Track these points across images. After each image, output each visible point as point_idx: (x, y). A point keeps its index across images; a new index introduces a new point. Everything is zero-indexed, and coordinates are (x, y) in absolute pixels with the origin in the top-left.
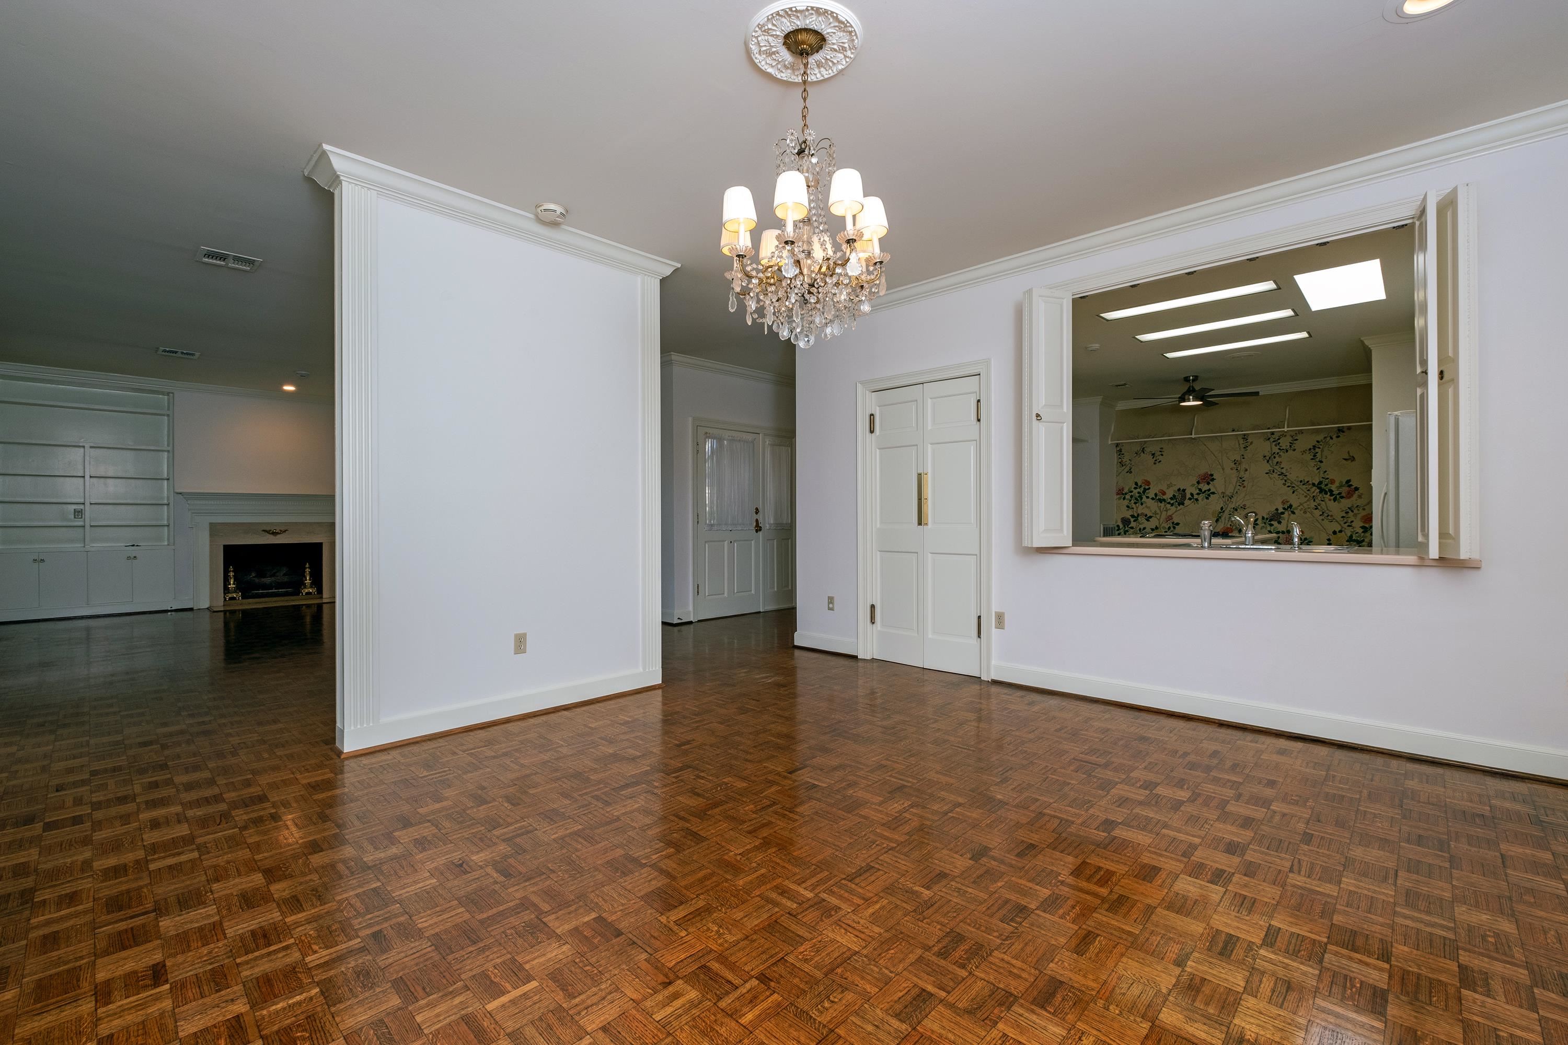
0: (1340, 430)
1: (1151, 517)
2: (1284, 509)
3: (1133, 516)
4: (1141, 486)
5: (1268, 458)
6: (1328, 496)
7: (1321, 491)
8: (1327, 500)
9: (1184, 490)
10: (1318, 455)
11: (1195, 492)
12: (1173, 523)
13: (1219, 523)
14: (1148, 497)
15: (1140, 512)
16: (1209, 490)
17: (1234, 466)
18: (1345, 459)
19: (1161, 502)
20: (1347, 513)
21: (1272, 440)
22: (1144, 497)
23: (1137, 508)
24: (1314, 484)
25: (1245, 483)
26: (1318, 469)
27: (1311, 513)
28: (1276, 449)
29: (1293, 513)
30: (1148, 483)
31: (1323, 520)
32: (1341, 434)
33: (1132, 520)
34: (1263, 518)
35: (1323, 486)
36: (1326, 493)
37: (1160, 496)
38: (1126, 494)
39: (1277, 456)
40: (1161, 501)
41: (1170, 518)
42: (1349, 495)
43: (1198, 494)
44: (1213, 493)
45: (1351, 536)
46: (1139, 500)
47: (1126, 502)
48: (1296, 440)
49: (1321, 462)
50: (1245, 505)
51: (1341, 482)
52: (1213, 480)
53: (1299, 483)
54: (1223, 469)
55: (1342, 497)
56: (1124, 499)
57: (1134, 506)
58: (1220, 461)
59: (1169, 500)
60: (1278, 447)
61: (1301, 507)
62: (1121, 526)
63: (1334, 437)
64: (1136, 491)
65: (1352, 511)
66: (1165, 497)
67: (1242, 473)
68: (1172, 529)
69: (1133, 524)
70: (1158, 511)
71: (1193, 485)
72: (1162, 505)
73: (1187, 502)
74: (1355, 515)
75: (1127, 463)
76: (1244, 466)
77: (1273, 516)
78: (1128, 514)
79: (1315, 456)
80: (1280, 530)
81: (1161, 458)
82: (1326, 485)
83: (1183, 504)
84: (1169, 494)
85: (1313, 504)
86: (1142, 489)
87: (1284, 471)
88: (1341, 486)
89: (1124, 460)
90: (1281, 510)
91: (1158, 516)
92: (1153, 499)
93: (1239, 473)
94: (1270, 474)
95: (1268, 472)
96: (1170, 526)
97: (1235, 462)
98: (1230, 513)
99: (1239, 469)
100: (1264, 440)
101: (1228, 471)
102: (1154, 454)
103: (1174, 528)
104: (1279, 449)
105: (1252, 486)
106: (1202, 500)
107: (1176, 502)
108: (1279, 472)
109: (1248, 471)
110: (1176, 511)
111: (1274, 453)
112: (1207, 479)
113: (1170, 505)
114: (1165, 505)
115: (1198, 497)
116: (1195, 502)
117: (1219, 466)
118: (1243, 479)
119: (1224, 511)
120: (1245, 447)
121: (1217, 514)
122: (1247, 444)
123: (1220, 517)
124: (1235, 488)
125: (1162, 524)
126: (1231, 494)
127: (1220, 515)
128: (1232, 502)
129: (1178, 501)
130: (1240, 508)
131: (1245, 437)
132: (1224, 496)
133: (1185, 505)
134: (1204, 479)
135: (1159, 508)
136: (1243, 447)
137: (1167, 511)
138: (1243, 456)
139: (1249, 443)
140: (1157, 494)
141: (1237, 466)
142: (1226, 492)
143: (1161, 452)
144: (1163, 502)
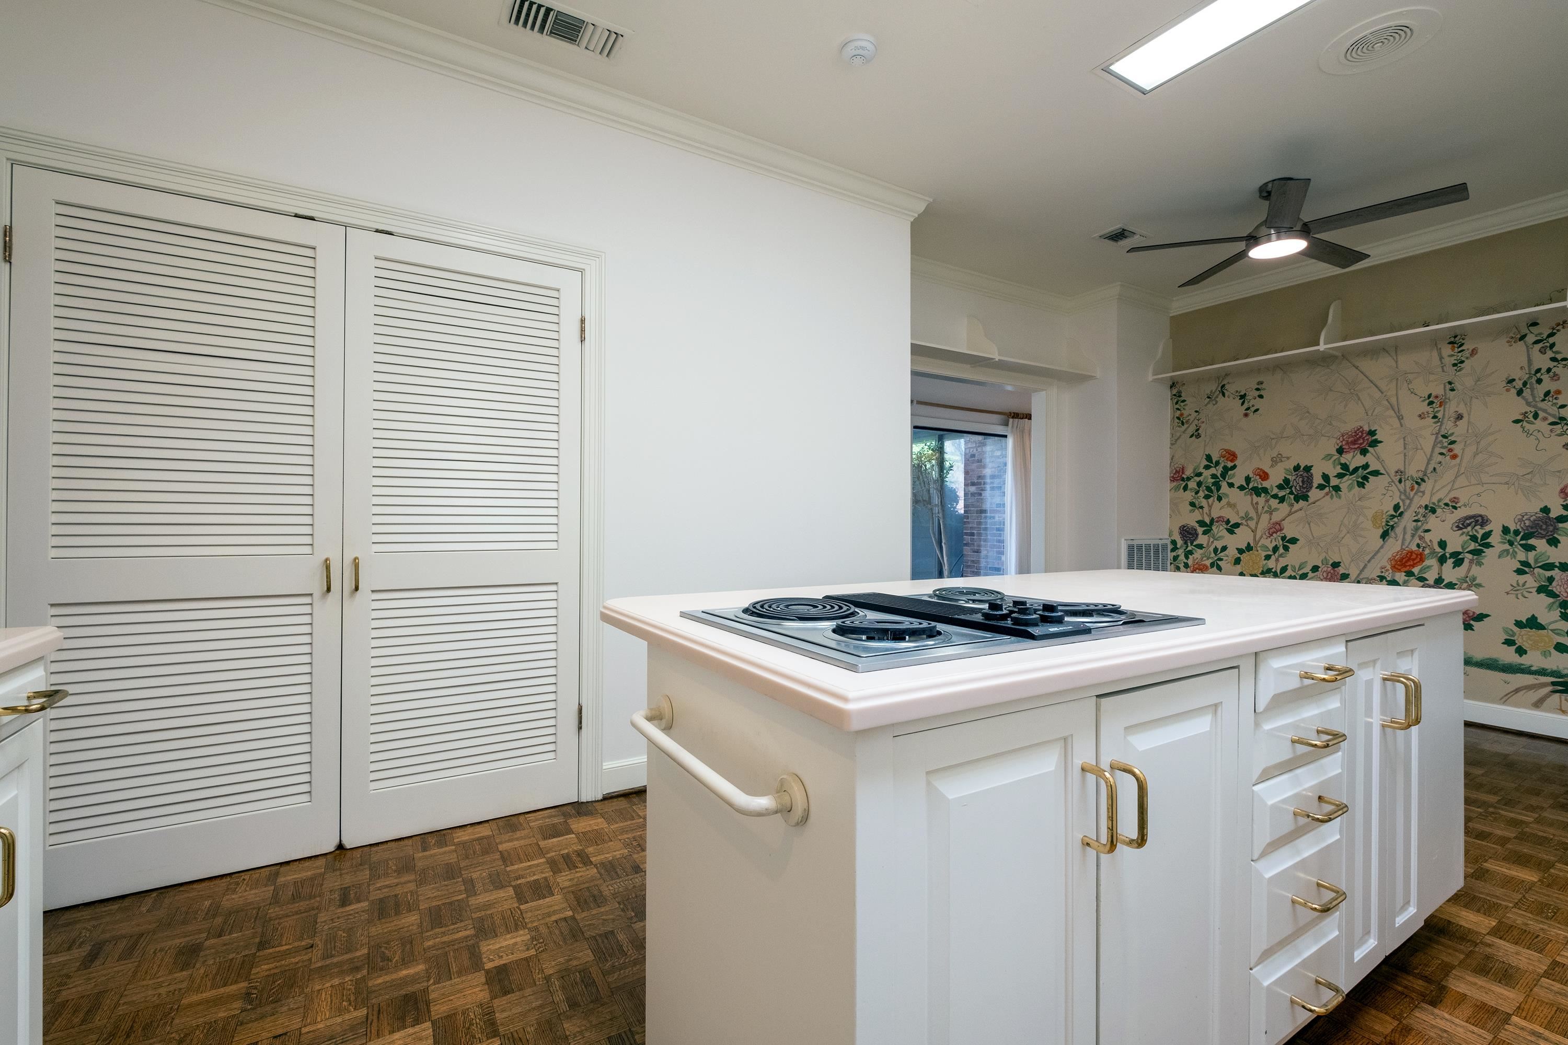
1: (1237, 525)
3: (1201, 523)
4: (1217, 463)
5: (1518, 384)
9: (1308, 469)
11: (1333, 471)
12: (1283, 538)
13: (1390, 541)
14: (1231, 485)
15: (1215, 515)
16: (1366, 466)
17: (1428, 409)
19: (1258, 495)
21: (1531, 338)
22: (1224, 485)
23: (1210, 506)
25: (1457, 449)
28: (1542, 361)
30: (1232, 456)
33: (1200, 530)
34: (1506, 530)
37: (1256, 482)
38: (1189, 479)
39: (1546, 378)
40: (1257, 491)
41: (1276, 528)
43: (1340, 476)
44: (1376, 473)
46: (1213, 491)
47: (1189, 496)
50: (1455, 500)
52: (1375, 443)
54: (1400, 418)
56: (1185, 488)
57: (1204, 503)
58: (1393, 400)
59: (1275, 491)
60: (1550, 354)
62: (1180, 542)
64: (1207, 473)
66: (1266, 484)
67: (1448, 426)
68: (1281, 550)
69: (1202, 539)
70: (1252, 514)
71: (1328, 457)
72: (1261, 500)
73: (1314, 494)
75: (1192, 418)
76: (1453, 407)
77: (1536, 525)
78: (1191, 519)
81: (1258, 403)
83: (1305, 498)
84: (1276, 477)
86: (1220, 468)
89: (1186, 413)
90: (1557, 512)
91: (1252, 524)
92: (1241, 488)
93: (1441, 426)
94: (1525, 424)
95: (1520, 417)
96: (1276, 545)
97: (1431, 399)
98: (1416, 518)
99: (1440, 415)
100: (1508, 342)
101: (1412, 422)
102: (1245, 394)
103: (1286, 548)
104: (1553, 359)
105: (1476, 454)
106: (1350, 488)
107: (1291, 493)
108: (1553, 416)
109: (1463, 419)
110: (1290, 514)
111: (1538, 371)
112: (1361, 441)
113: (1278, 501)
114: (1267, 501)
115: (1340, 483)
116: (1334, 493)
117: (1391, 412)
118: (1452, 438)
119: (1402, 513)
120: (1456, 362)
121: (1384, 520)
122: (1460, 354)
123: (1393, 527)
124: (1429, 460)
125: (1260, 544)
126: (1420, 475)
127: (1391, 523)
128: (1423, 492)
129: (1294, 491)
130: (1443, 506)
131: (1455, 337)
132: (1403, 480)
133: (1311, 500)
134: (1354, 443)
135: (1255, 506)
136: (1449, 361)
137: (1271, 514)
138: (1450, 383)
139: (1467, 354)
140: (1251, 478)
141: (1436, 409)
142: (1407, 471)
143: (1258, 389)
144: (1263, 495)
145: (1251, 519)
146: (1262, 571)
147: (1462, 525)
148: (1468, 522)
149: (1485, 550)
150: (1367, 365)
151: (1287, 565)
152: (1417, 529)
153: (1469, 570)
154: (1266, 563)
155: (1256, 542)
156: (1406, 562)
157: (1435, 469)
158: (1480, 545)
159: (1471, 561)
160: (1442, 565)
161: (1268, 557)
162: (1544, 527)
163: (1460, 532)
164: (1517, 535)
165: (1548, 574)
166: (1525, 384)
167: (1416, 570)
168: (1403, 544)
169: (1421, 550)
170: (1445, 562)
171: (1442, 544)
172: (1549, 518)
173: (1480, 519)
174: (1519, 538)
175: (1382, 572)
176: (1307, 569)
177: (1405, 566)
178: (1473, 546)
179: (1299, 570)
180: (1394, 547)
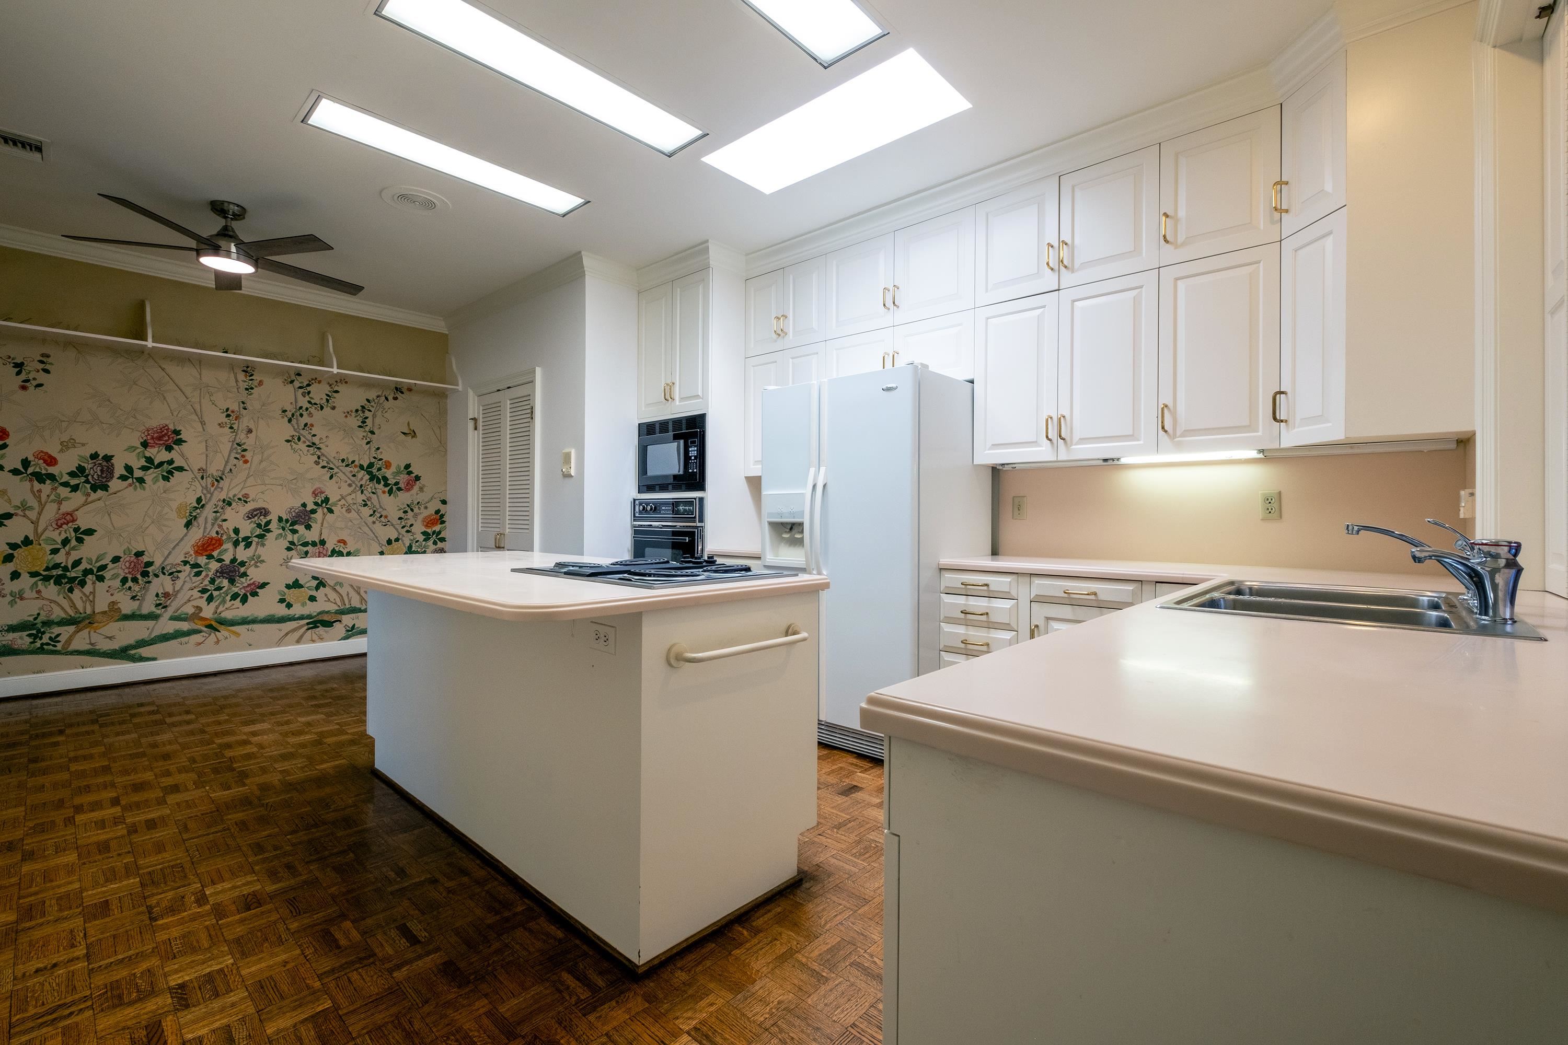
0: (398, 389)
1: (9, 516)
2: (316, 504)
5: (289, 414)
6: (381, 486)
7: (373, 478)
8: (379, 492)
9: (108, 458)
10: (369, 421)
11: (137, 463)
12: (76, 530)
13: (193, 529)
16: (171, 462)
17: (226, 420)
18: (404, 433)
19: (42, 481)
20: (405, 512)
21: (297, 384)
24: (361, 467)
25: (248, 455)
26: (368, 443)
27: (358, 512)
28: (303, 402)
29: (331, 511)
31: (374, 523)
32: (399, 395)
34: (280, 519)
35: (374, 470)
36: (379, 482)
37: (39, 466)
39: (305, 413)
40: (40, 477)
41: (68, 518)
42: (409, 487)
43: (144, 468)
44: (181, 469)
45: (410, 547)
48: (337, 392)
49: (372, 433)
50: (246, 496)
51: (399, 466)
52: (180, 442)
53: (340, 464)
54: (203, 423)
55: (399, 489)
58: (197, 407)
60: (307, 398)
61: (343, 502)
63: (390, 398)
65: (412, 510)
66: (52, 470)
67: (242, 437)
68: (74, 542)
70: (32, 502)
71: (132, 449)
72: (47, 487)
73: (115, 484)
74: (416, 516)
76: (245, 422)
77: (298, 515)
79: (364, 422)
80: (309, 539)
81: (42, 377)
82: (379, 469)
83: (105, 488)
84: (66, 464)
85: (360, 498)
87: (316, 440)
88: (398, 473)
90: (310, 506)
91: (33, 515)
92: (15, 472)
93: (236, 435)
94: (293, 444)
95: (290, 439)
96: (67, 537)
97: (228, 413)
98: (216, 510)
99: (235, 427)
100: (284, 382)
101: (212, 428)
102: (22, 364)
103: (80, 540)
104: (310, 402)
105: (261, 461)
106: (155, 480)
107: (87, 482)
108: (309, 441)
109: (253, 433)
110: (86, 503)
111: (301, 408)
112: (166, 438)
113: (69, 489)
114: (54, 489)
115: (145, 475)
116: (137, 484)
117: (194, 417)
118: (244, 447)
119: (203, 505)
120: (247, 387)
121: (188, 511)
122: (251, 382)
123: (195, 517)
124: (227, 462)
125: (43, 537)
126: (220, 474)
127: (194, 514)
128: (222, 489)
129: (91, 480)
130: (237, 500)
131: (248, 367)
132: (205, 477)
133: (111, 490)
134: (160, 438)
135: (37, 495)
136: (243, 385)
137: (60, 503)
138: (243, 403)
139: (256, 383)
140: (30, 462)
141: (232, 422)
142: (208, 470)
143: (41, 362)
144: (48, 482)
145: (31, 508)
146: (47, 567)
147: (251, 515)
148: (255, 513)
149: (267, 534)
150: (174, 370)
151: (82, 558)
152: (216, 519)
153: (256, 550)
154: (53, 558)
155: (38, 536)
156: (207, 547)
157: (231, 470)
158: (263, 531)
159: (257, 543)
160: (236, 547)
161: (55, 551)
162: (303, 517)
163: (250, 520)
164: (287, 523)
165: (305, 549)
166: (293, 415)
167: (215, 554)
168: (204, 532)
169: (219, 536)
170: (239, 545)
171: (236, 531)
172: (306, 511)
173: (263, 511)
174: (288, 525)
175: (186, 557)
176: (107, 560)
177: (207, 551)
178: (258, 531)
179: (96, 562)
180: (196, 534)
